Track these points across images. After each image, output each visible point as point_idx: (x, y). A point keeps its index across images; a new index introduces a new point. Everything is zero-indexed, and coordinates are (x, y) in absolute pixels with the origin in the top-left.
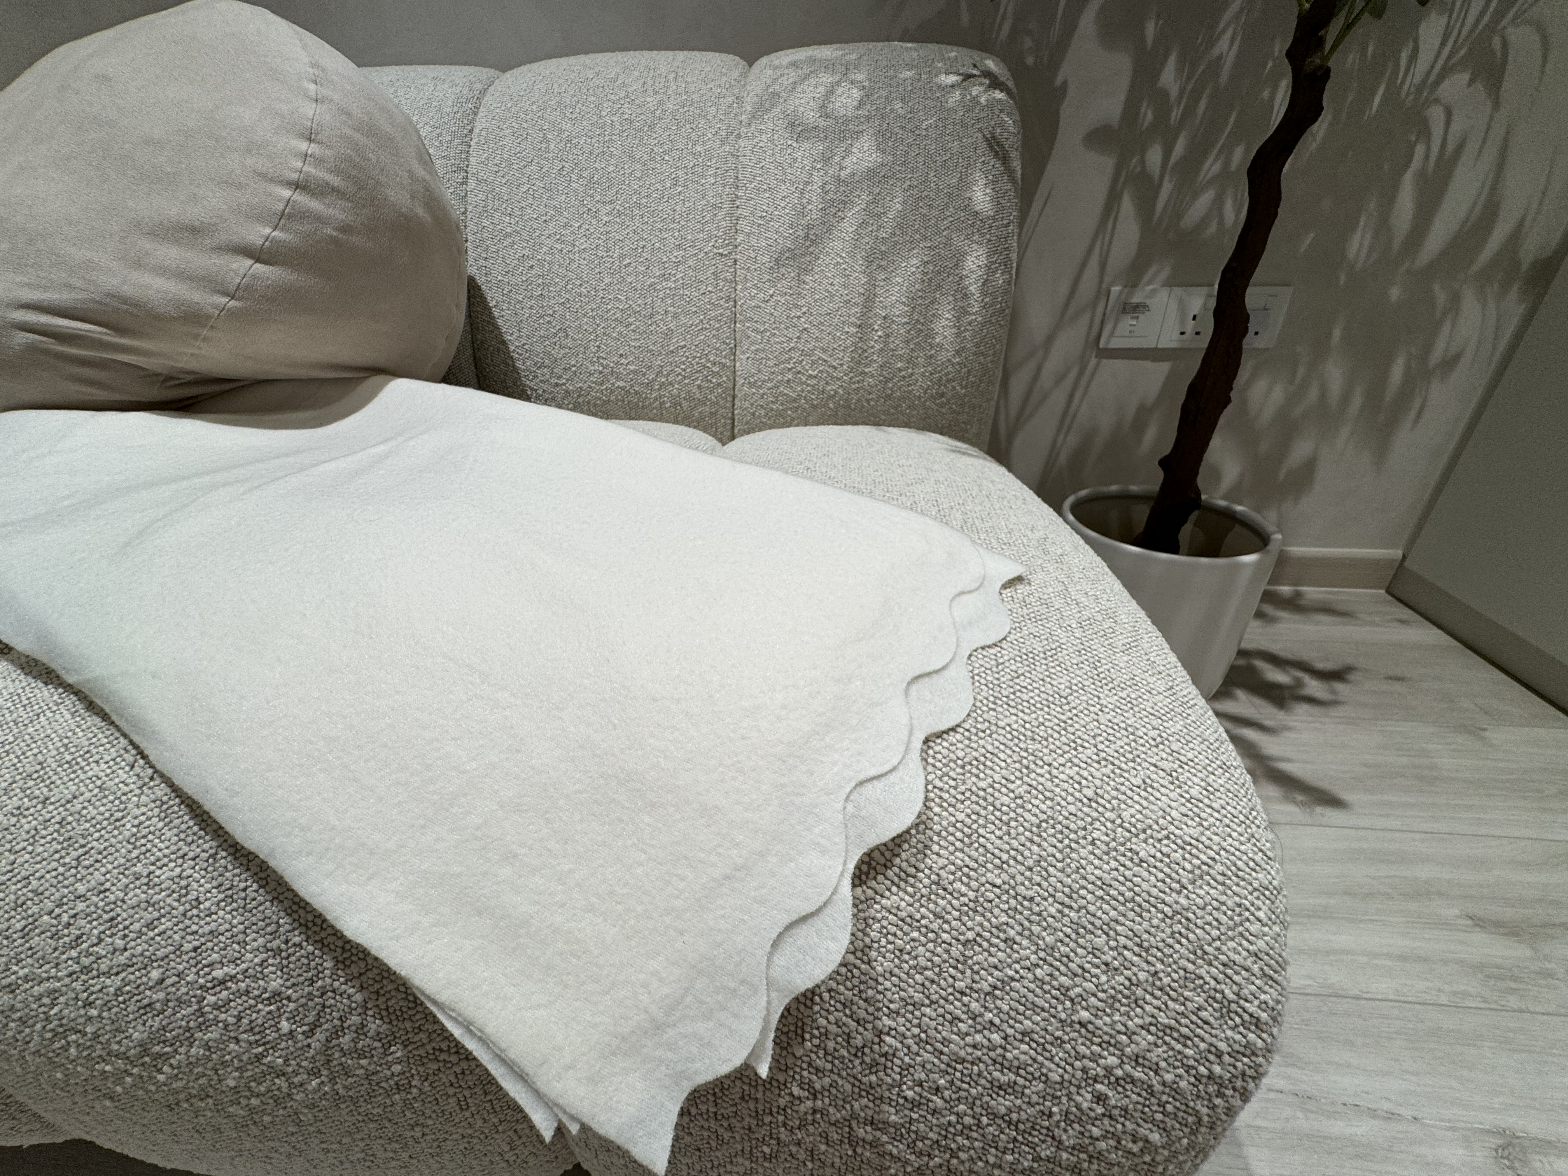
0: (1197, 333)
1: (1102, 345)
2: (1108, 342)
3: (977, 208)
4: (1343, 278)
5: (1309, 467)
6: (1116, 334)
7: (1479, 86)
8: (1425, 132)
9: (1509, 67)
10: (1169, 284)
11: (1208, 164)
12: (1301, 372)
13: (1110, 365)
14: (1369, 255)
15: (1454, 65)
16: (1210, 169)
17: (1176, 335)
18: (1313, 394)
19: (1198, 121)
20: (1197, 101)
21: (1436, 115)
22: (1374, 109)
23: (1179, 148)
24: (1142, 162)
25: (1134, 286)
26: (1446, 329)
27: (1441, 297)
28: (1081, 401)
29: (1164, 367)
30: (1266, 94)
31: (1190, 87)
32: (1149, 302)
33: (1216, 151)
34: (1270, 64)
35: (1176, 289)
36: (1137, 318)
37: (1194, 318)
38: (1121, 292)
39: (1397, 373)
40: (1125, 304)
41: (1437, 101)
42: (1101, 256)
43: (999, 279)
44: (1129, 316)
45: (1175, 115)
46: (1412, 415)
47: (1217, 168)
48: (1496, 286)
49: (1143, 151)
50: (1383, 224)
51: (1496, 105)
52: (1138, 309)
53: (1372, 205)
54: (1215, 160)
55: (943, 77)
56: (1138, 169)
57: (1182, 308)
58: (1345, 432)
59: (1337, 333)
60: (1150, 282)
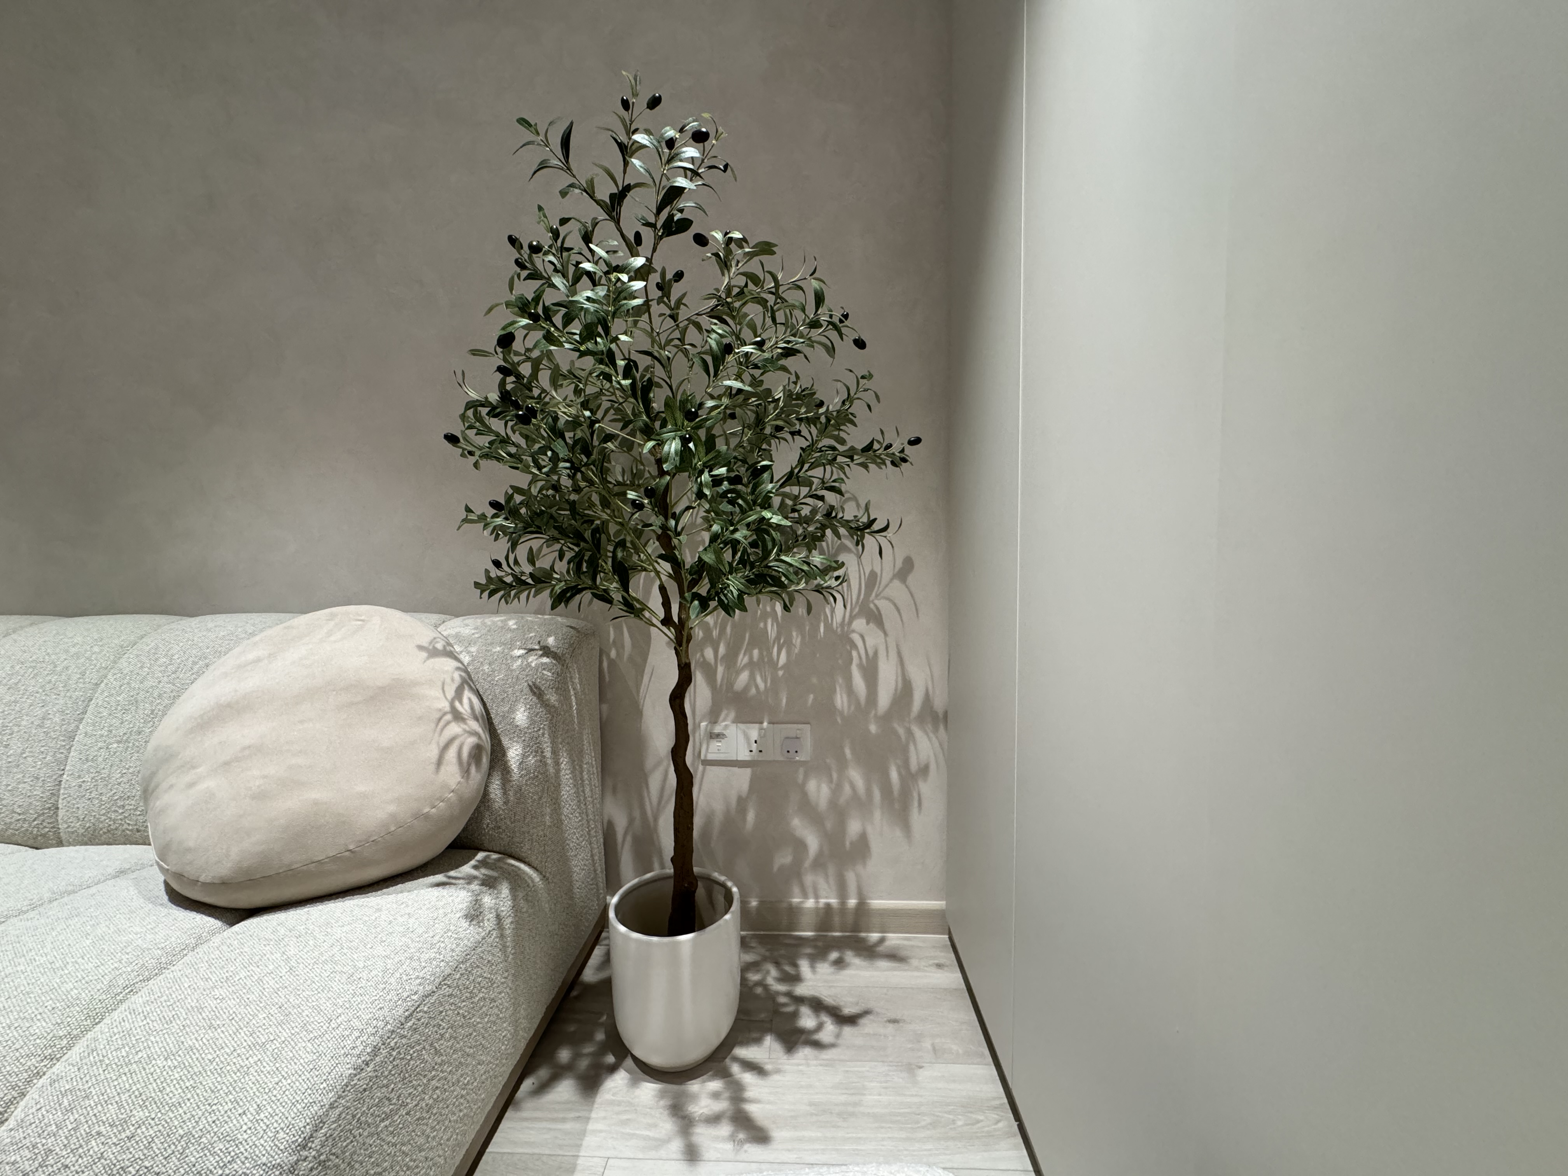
0: (761, 751)
1: (702, 757)
2: (706, 756)
3: (518, 724)
4: (839, 720)
5: (863, 838)
6: (709, 751)
7: (872, 625)
8: (854, 646)
9: (884, 617)
10: (735, 721)
11: (741, 656)
12: (835, 776)
13: (712, 771)
14: (849, 707)
15: (855, 615)
16: (742, 661)
17: (747, 753)
18: (847, 789)
19: (729, 636)
20: (725, 628)
21: (856, 637)
22: (822, 634)
23: (722, 650)
24: (703, 656)
25: (715, 722)
26: (912, 748)
27: (901, 731)
28: (699, 792)
29: (748, 772)
30: (762, 625)
31: (720, 621)
32: (724, 732)
33: (743, 652)
34: (759, 612)
35: (741, 726)
36: (720, 741)
37: (756, 742)
38: (707, 725)
39: (894, 775)
40: (711, 733)
41: (853, 631)
42: (691, 706)
43: (532, 760)
44: (715, 740)
45: (715, 633)
46: (916, 804)
47: (746, 660)
48: (930, 726)
49: (702, 651)
50: (850, 690)
51: (886, 634)
52: (719, 736)
53: (840, 681)
54: (745, 654)
55: (516, 651)
56: (702, 660)
57: (747, 737)
58: (877, 814)
59: (848, 752)
60: (724, 720)
